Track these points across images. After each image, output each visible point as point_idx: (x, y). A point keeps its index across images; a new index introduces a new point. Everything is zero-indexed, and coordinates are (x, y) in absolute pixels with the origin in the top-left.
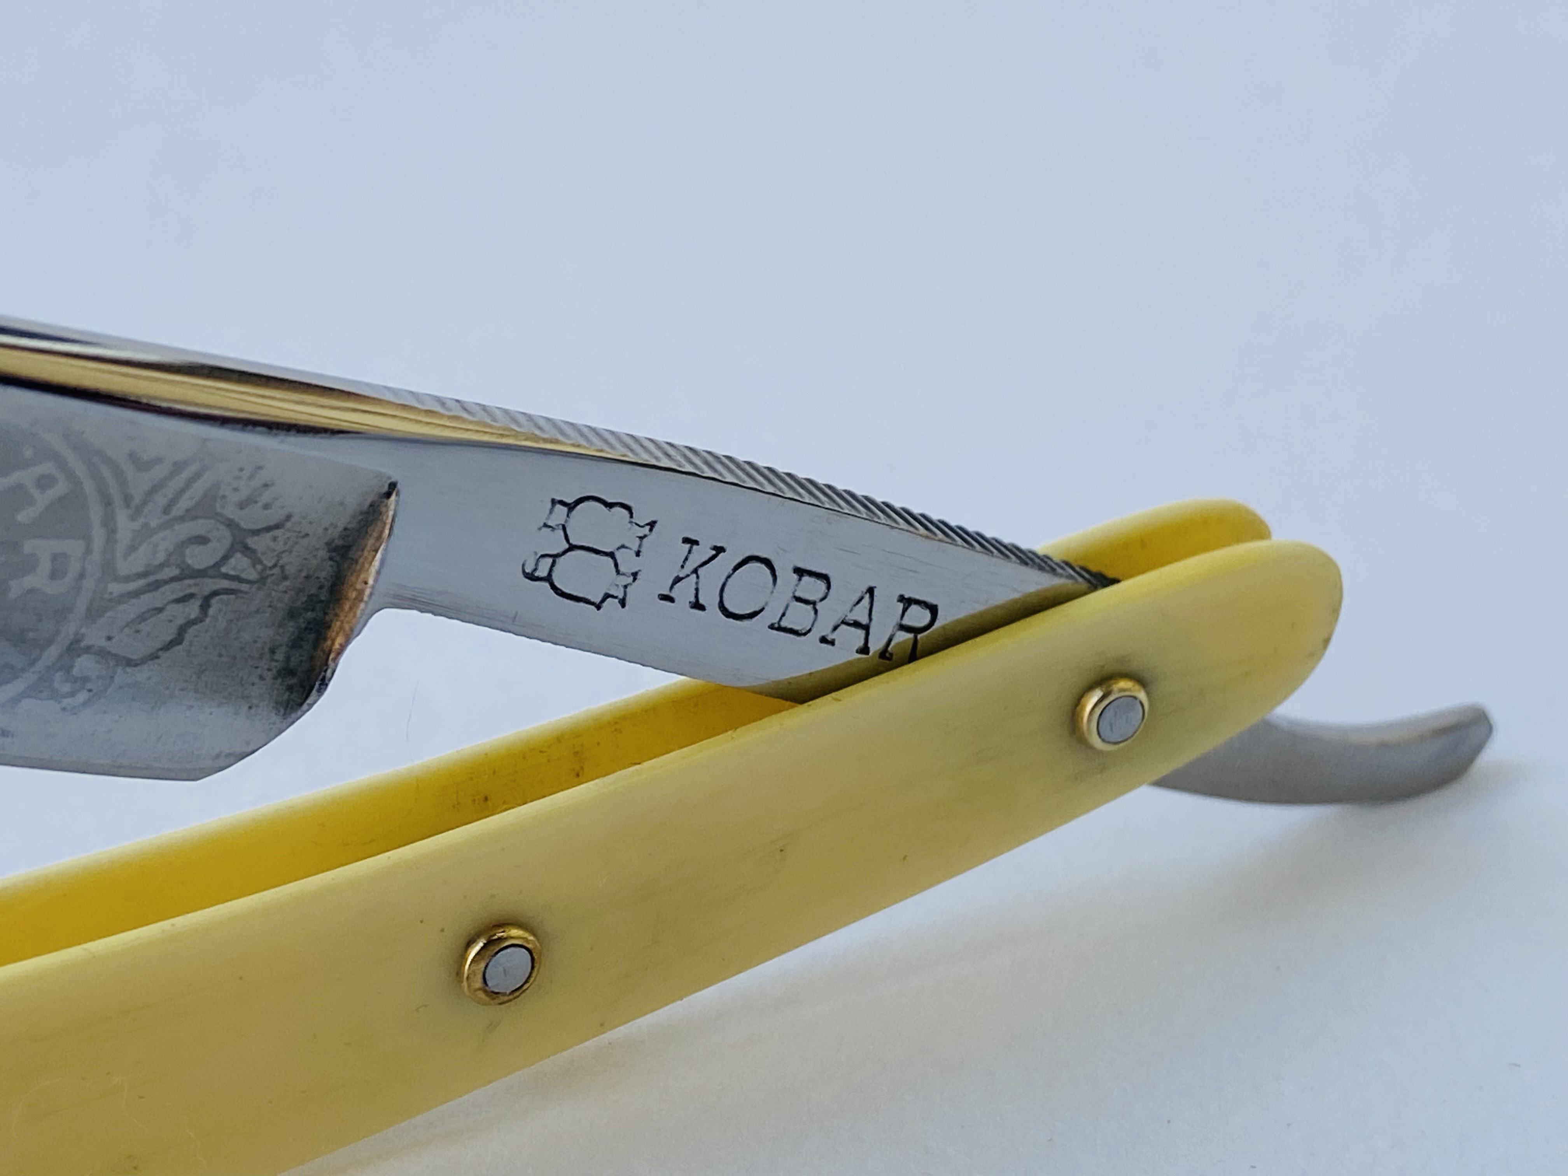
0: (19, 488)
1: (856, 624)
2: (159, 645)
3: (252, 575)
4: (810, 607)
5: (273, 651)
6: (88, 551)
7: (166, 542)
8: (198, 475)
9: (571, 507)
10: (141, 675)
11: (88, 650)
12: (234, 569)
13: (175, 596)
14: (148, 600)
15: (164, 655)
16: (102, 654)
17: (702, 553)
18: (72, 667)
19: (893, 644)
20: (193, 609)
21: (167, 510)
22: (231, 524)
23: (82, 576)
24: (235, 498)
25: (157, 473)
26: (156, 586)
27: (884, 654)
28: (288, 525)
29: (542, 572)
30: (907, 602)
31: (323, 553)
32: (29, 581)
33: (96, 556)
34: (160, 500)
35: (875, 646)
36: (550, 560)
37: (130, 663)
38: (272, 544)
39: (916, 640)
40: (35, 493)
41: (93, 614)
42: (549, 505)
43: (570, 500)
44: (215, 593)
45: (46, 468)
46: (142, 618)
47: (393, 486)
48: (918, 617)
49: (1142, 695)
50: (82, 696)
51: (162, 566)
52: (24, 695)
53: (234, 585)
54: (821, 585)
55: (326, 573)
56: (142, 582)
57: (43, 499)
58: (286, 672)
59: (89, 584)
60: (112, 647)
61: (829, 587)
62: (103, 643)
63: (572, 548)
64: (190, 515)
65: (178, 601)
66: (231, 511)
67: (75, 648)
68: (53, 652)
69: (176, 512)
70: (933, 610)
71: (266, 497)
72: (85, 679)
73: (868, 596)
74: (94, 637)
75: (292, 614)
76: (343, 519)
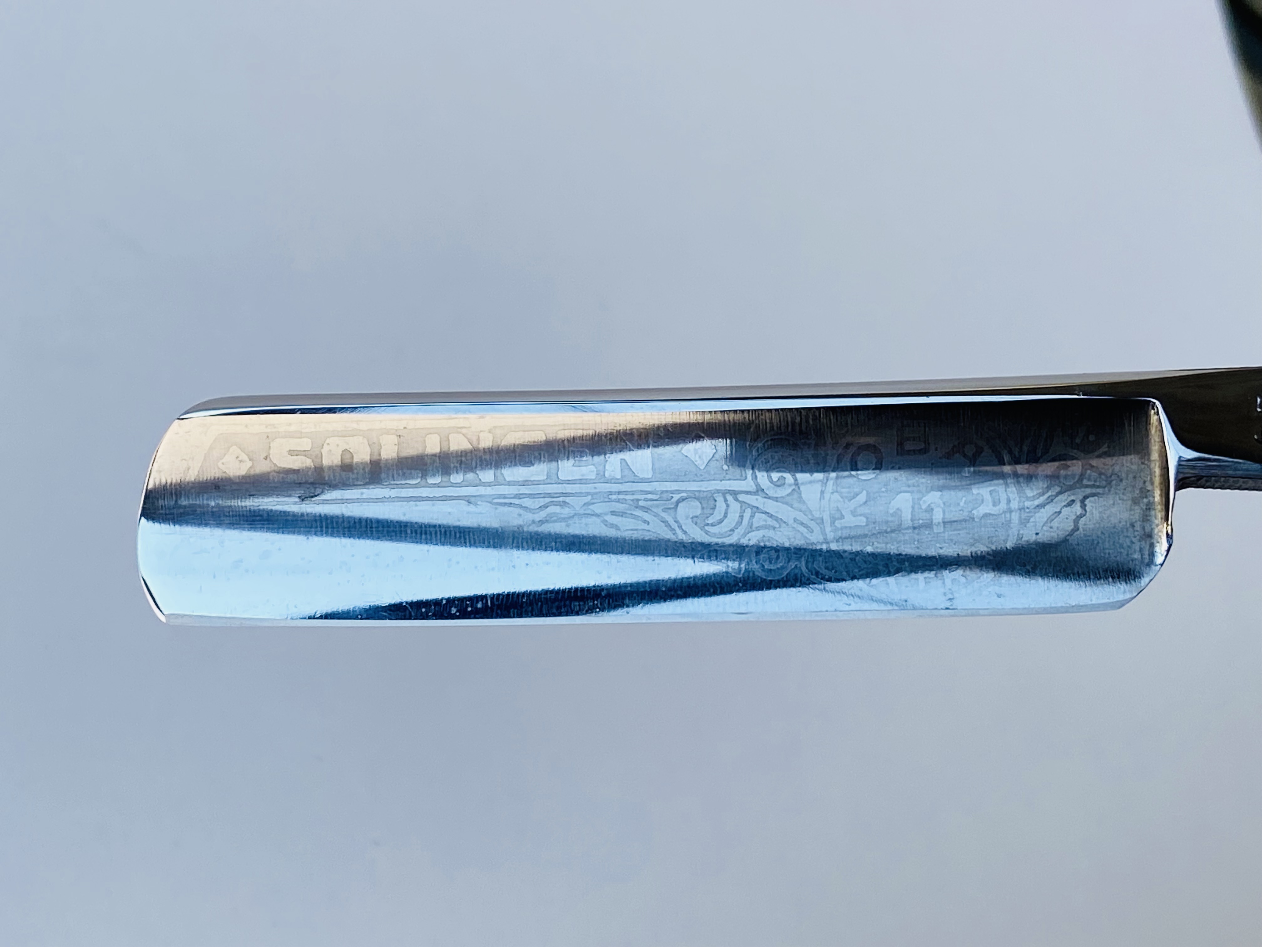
2: (1066, 533)
3: (1102, 482)
6: (1007, 486)
12: (1090, 481)
15: (1069, 538)
20: (1077, 509)
32: (983, 509)
44: (1086, 497)
46: (1051, 519)
60: (1042, 539)
62: (1035, 537)
65: (1067, 505)
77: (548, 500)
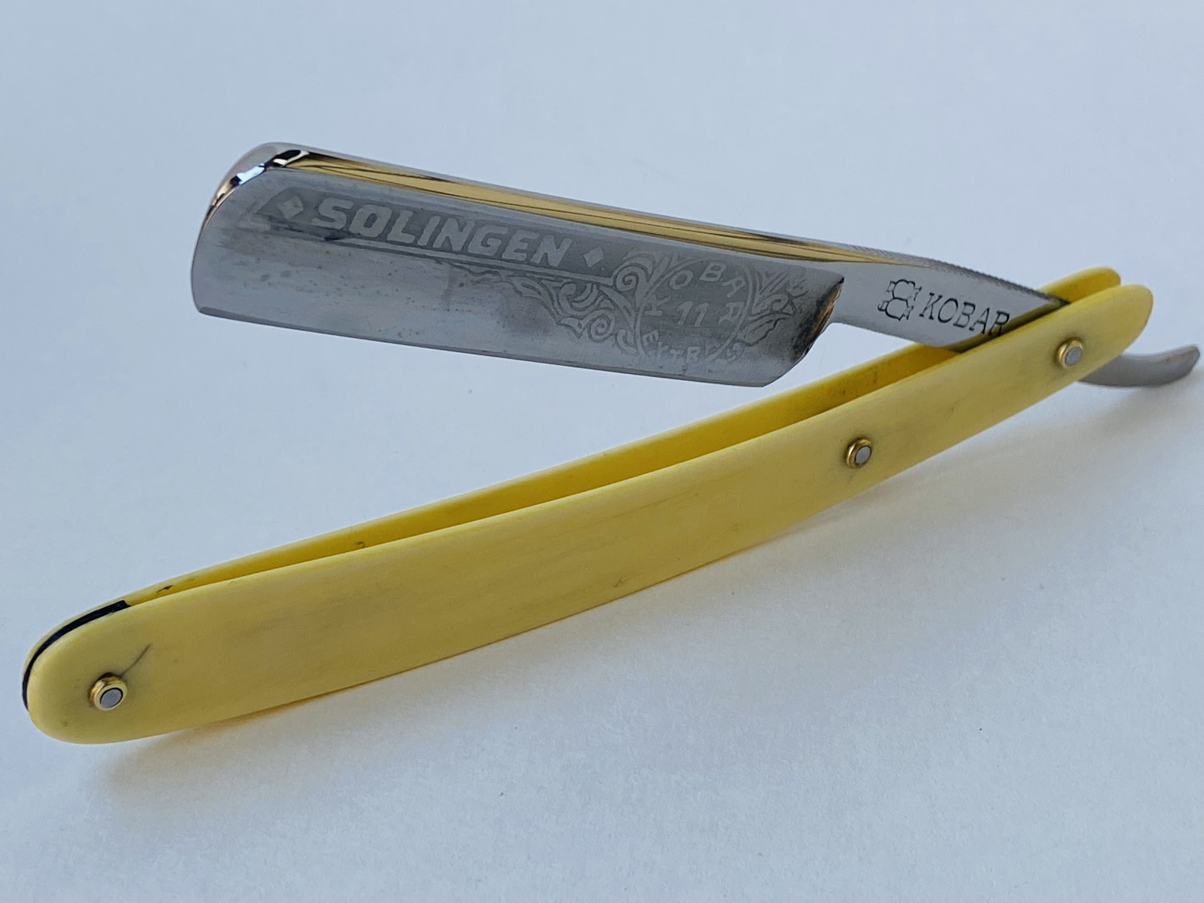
0: (731, 285)
1: (982, 322)
2: (759, 338)
3: (791, 312)
4: (967, 317)
5: (793, 339)
6: (745, 306)
7: (768, 302)
8: (784, 279)
9: (896, 283)
10: (754, 349)
11: (738, 341)
12: (787, 310)
13: (767, 321)
14: (758, 323)
15: (760, 342)
16: (743, 342)
17: (936, 297)
18: (733, 347)
19: (993, 329)
20: (771, 325)
21: (771, 291)
22: (789, 295)
23: (741, 315)
24: (792, 286)
25: (772, 278)
26: (762, 317)
27: (990, 333)
28: (807, 294)
29: (884, 308)
30: (999, 313)
31: (815, 303)
32: (725, 317)
33: (746, 308)
34: (770, 287)
35: (987, 329)
36: (887, 303)
37: (749, 345)
38: (800, 301)
39: (1001, 329)
40: (734, 286)
41: (743, 327)
42: (889, 283)
43: (896, 281)
44: (778, 320)
45: (741, 278)
46: (755, 329)
47: (843, 280)
48: (1003, 319)
49: (1081, 346)
50: (734, 357)
51: (765, 311)
52: (717, 358)
53: (785, 316)
54: (972, 308)
55: (814, 311)
56: (759, 316)
57: (736, 289)
58: (796, 347)
59: (743, 317)
60: (746, 340)
61: (974, 309)
62: (743, 338)
63: (894, 298)
64: (777, 293)
65: (768, 322)
66: (790, 290)
67: (734, 341)
68: (729, 341)
69: (773, 292)
70: (1008, 316)
71: (803, 284)
72: (736, 351)
73: (986, 312)
74: (740, 336)
75: (801, 326)
76: (824, 292)
77: (487, 269)
